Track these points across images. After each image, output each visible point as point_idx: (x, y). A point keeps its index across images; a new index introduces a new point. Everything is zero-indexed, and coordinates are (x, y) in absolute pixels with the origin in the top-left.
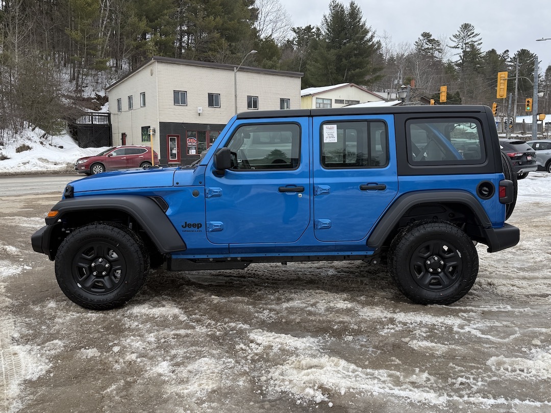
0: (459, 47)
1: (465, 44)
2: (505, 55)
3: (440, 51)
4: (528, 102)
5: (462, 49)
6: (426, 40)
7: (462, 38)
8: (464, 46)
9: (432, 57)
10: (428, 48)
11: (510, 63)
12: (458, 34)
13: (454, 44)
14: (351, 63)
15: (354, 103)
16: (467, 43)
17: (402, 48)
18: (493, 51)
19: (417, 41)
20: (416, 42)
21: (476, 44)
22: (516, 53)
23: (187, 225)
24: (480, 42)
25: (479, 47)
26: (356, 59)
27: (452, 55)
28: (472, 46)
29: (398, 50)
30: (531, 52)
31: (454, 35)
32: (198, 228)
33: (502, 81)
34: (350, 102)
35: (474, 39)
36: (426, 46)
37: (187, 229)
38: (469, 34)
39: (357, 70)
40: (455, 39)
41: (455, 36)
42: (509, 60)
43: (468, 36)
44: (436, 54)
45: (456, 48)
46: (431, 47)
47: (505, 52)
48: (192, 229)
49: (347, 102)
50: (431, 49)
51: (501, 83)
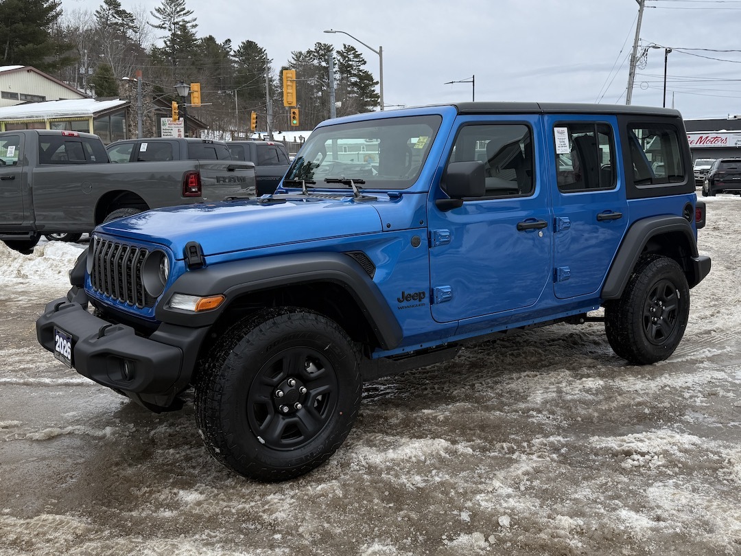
0: (165, 28)
1: (174, 24)
2: (227, 46)
3: (135, 30)
4: (294, 113)
5: (169, 30)
6: (114, 11)
7: (169, 15)
8: (173, 27)
9: (124, 37)
10: (116, 24)
11: (234, 58)
12: (162, 7)
13: (158, 23)
14: (15, 32)
15: (36, 99)
16: (177, 23)
17: (79, 18)
18: (211, 39)
19: (99, 10)
20: (97, 12)
21: (188, 25)
22: (241, 45)
23: (405, 297)
24: (194, 23)
25: (193, 31)
26: (25, 26)
27: (155, 38)
28: (184, 28)
29: (73, 21)
30: (259, 46)
31: (157, 8)
32: (420, 301)
33: (289, 83)
34: (29, 98)
35: (187, 18)
36: (114, 21)
37: (405, 304)
38: (178, 9)
39: (30, 46)
40: (158, 15)
41: (158, 10)
42: (232, 53)
43: (178, 12)
44: (130, 33)
45: (161, 27)
46: (120, 21)
47: (226, 41)
48: (412, 302)
49: (24, 98)
50: (122, 25)
51: (287, 86)
